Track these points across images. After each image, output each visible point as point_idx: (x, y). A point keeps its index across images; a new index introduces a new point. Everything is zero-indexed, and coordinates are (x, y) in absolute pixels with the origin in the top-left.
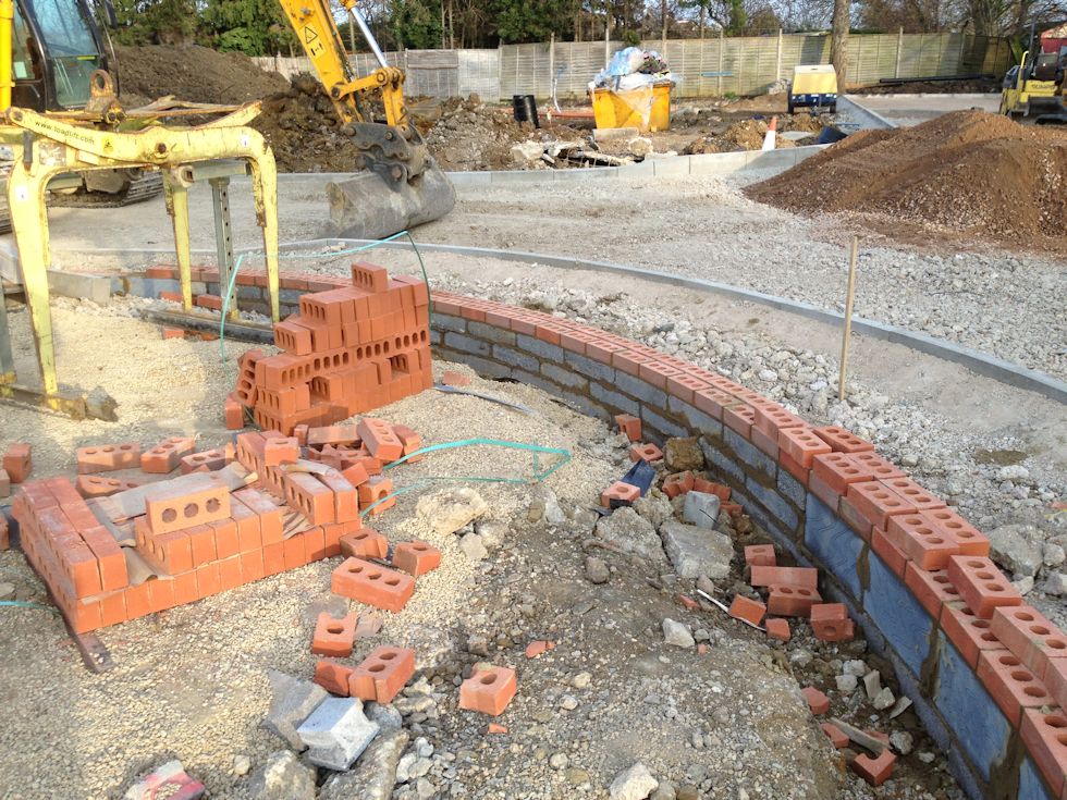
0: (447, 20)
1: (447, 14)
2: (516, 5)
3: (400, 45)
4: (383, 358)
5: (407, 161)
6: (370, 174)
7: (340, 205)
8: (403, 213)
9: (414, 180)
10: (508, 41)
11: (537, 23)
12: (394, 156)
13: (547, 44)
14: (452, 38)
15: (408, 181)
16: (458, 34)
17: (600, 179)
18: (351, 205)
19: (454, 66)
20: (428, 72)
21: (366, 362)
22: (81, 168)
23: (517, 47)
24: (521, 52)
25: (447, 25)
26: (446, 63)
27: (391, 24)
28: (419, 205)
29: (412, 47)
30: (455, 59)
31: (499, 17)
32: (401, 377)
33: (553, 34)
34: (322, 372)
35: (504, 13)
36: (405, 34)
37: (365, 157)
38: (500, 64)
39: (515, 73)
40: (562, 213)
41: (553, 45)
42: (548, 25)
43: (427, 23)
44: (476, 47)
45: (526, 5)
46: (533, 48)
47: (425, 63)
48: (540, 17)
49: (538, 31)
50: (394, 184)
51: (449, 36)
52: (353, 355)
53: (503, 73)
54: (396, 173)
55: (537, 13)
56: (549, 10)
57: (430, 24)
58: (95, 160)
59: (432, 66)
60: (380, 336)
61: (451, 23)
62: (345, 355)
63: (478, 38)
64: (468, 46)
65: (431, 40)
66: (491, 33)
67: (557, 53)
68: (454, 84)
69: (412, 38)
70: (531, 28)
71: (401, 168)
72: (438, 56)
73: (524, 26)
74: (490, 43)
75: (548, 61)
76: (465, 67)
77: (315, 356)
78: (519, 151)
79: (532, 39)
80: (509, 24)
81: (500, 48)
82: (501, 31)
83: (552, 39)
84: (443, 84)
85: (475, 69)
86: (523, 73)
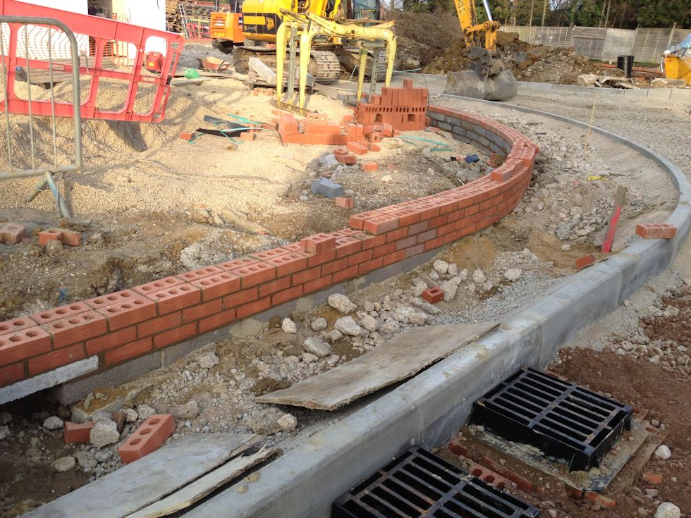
0: (606, 10)
1: (607, 6)
2: (654, 3)
3: (572, 23)
4: (406, 114)
5: (490, 66)
6: (472, 71)
7: (451, 83)
8: (483, 92)
9: (492, 76)
10: (644, 26)
11: (665, 15)
12: (485, 64)
13: (669, 30)
14: (606, 21)
15: (489, 76)
16: (611, 19)
17: (613, 95)
18: (456, 83)
19: (603, 38)
20: (585, 41)
21: (399, 113)
22: (324, 34)
23: (649, 30)
24: (650, 33)
25: (605, 13)
26: (598, 36)
27: (569, 10)
28: (493, 89)
29: (579, 24)
30: (605, 34)
31: (640, 10)
32: (411, 123)
33: (675, 23)
34: (382, 113)
35: (644, 8)
36: (576, 16)
37: (472, 63)
38: (635, 39)
39: (643, 46)
40: (574, 105)
41: (673, 30)
42: (673, 17)
43: (592, 11)
44: (622, 28)
45: (660, 4)
46: (659, 31)
47: (585, 35)
48: (669, 11)
49: (665, 20)
50: (481, 77)
51: (605, 20)
52: (394, 109)
53: (635, 45)
54: (484, 72)
55: (667, 9)
56: (676, 8)
57: (593, 12)
58: (329, 32)
59: (589, 37)
60: (405, 104)
61: (608, 12)
62: (391, 109)
63: (624, 22)
64: (616, 26)
65: (592, 21)
66: (632, 20)
67: (675, 35)
68: (600, 49)
69: (580, 19)
70: (661, 18)
71: (486, 70)
72: (594, 31)
73: (656, 17)
74: (631, 25)
75: (667, 41)
76: (609, 39)
77: (380, 106)
78: (582, 79)
79: (659, 25)
80: (647, 15)
81: (637, 30)
82: (639, 19)
83: (674, 27)
84: (593, 49)
85: (616, 41)
86: (649, 46)
